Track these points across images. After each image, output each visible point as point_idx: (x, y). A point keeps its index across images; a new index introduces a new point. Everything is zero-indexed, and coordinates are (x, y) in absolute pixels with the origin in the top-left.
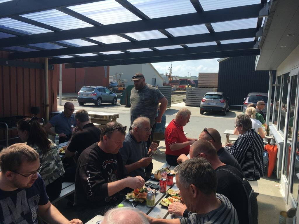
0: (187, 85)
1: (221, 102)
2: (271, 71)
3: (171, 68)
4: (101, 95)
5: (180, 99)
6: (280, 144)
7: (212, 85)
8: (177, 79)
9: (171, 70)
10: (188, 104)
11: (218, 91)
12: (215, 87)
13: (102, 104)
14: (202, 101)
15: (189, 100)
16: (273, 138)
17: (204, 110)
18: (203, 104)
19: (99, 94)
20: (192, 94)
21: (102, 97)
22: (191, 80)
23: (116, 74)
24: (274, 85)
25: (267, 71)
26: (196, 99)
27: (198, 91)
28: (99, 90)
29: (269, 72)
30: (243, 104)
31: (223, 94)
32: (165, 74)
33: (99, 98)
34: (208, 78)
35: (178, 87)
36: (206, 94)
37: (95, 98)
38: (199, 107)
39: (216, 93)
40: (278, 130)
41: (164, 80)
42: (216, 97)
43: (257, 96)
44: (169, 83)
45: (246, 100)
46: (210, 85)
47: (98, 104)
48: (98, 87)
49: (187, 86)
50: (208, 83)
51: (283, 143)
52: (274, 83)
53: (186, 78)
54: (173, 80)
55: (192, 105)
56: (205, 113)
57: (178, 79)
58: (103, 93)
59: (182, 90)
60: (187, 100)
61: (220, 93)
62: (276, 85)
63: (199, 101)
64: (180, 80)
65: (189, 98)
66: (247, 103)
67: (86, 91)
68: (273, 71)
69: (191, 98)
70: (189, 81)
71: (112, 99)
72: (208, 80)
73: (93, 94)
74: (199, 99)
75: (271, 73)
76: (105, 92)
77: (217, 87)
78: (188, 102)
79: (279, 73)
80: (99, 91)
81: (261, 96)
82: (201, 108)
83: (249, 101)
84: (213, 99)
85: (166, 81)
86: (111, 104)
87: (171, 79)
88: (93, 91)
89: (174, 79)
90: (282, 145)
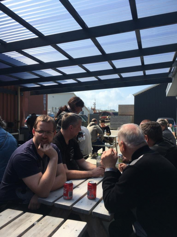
3: (95, 103)
9: (95, 104)
12: (131, 115)
22: (110, 112)
23: (53, 108)
25: (174, 97)
32: (90, 108)
34: (125, 109)
44: (94, 114)
46: (128, 114)
49: (108, 117)
50: (126, 112)
57: (100, 111)
64: (102, 112)
65: (112, 124)
69: (114, 124)
70: (109, 113)
77: (134, 115)
85: (91, 113)
87: (95, 111)
89: (98, 112)
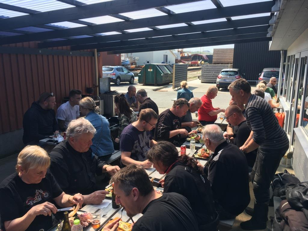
0: (199, 60)
1: (236, 78)
2: (282, 50)
4: (119, 75)
5: (194, 76)
6: (286, 111)
7: (227, 61)
8: (189, 55)
10: (203, 81)
11: (233, 68)
12: (230, 63)
13: (121, 83)
14: (218, 78)
15: (204, 77)
16: (282, 108)
17: (220, 86)
18: (219, 81)
19: (119, 73)
20: (207, 71)
21: (120, 76)
22: (203, 55)
24: (285, 63)
25: (279, 51)
26: (211, 75)
27: (214, 68)
28: (118, 69)
29: (281, 52)
30: (258, 79)
31: (239, 71)
33: (118, 77)
34: (222, 54)
35: (190, 63)
36: (222, 71)
37: (114, 77)
38: (215, 83)
39: (232, 70)
40: (286, 101)
41: (176, 57)
42: (232, 73)
43: (271, 71)
44: (181, 59)
45: (260, 75)
46: (225, 61)
47: (118, 84)
48: (116, 67)
49: (199, 62)
50: (223, 59)
51: (289, 110)
52: (285, 61)
53: (198, 53)
54: (185, 55)
55: (207, 81)
56: (220, 89)
58: (121, 73)
59: (195, 66)
60: (203, 77)
61: (236, 70)
62: (286, 63)
63: (215, 77)
65: (204, 75)
66: (261, 78)
67: (105, 71)
68: (284, 50)
69: (206, 75)
71: (129, 79)
72: (223, 56)
73: (112, 74)
74: (214, 75)
75: (282, 53)
76: (123, 71)
77: (232, 62)
78: (203, 79)
79: (289, 54)
80: (118, 71)
81: (276, 71)
82: (217, 85)
83: (264, 76)
84: (229, 75)
85: (178, 57)
86: (129, 83)
87: (182, 55)
88: (112, 71)
90: (287, 112)
